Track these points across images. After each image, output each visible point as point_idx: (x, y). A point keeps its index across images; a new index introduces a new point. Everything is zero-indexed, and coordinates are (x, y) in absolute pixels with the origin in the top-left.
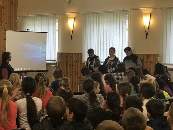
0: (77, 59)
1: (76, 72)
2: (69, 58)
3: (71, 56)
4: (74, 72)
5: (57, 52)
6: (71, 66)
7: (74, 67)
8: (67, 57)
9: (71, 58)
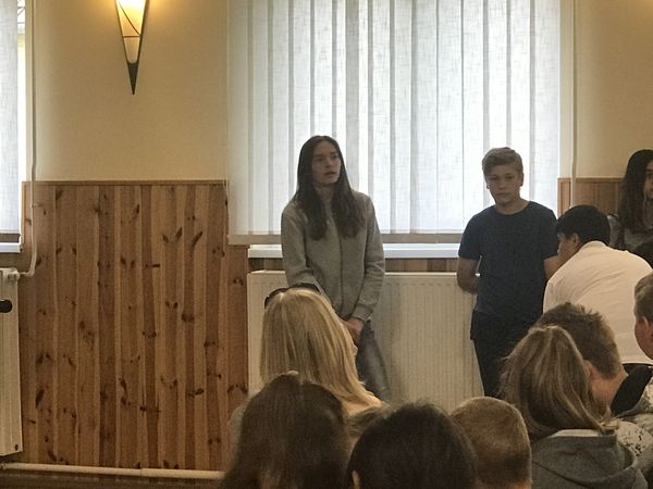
0: (181, 223)
1: (180, 310)
2: (117, 215)
3: (138, 201)
4: (161, 311)
5: (23, 175)
6: (139, 268)
7: (159, 276)
8: (102, 211)
9: (135, 218)
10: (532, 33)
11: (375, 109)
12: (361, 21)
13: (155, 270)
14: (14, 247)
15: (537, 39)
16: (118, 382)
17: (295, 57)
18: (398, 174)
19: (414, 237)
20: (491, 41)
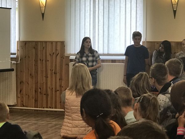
0: (54, 51)
1: (54, 71)
2: (39, 49)
3: (44, 45)
4: (49, 72)
5: (17, 39)
6: (44, 62)
7: (49, 64)
8: (35, 48)
9: (43, 50)
10: (136, 7)
11: (100, 24)
12: (96, 4)
13: (48, 62)
14: (15, 56)
15: (138, 9)
16: (39, 88)
17: (81, 12)
18: (105, 40)
19: (108, 55)
20: (127, 9)
